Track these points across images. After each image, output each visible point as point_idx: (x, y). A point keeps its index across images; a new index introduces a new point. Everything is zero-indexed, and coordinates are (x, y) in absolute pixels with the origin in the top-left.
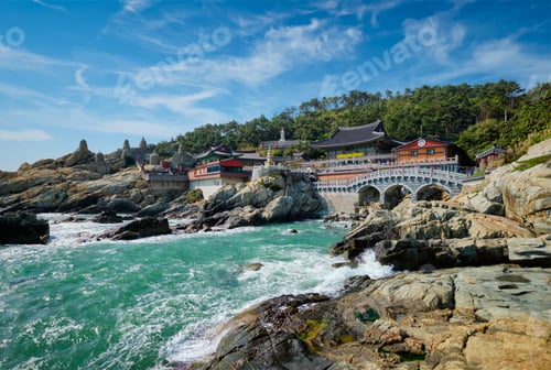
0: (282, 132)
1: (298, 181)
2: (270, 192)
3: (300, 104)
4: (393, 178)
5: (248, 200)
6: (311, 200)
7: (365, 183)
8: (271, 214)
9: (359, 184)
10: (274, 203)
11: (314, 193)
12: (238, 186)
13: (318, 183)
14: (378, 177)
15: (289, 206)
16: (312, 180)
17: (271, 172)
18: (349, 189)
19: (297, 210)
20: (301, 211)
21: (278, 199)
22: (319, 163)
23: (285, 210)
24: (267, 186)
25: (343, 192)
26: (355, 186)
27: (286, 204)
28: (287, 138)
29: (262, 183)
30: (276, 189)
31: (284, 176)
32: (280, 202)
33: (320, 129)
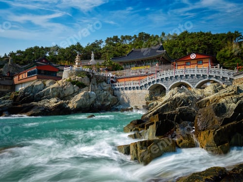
0: (93, 54)
1: (101, 82)
2: (77, 88)
3: (106, 39)
4: (176, 77)
5: (55, 94)
6: (111, 97)
7: (153, 82)
8: (75, 105)
9: (149, 83)
10: (79, 97)
11: (114, 92)
12: (47, 82)
13: (117, 84)
14: (164, 77)
15: (92, 100)
16: (112, 82)
17: (78, 73)
18: (141, 87)
19: (99, 103)
20: (103, 105)
21: (82, 94)
22: (118, 72)
23: (89, 103)
24: (73, 83)
25: (136, 90)
26: (146, 85)
27: (90, 98)
28: (95, 59)
29: (70, 80)
30: (81, 86)
31: (89, 76)
32: (84, 95)
33: (119, 54)
